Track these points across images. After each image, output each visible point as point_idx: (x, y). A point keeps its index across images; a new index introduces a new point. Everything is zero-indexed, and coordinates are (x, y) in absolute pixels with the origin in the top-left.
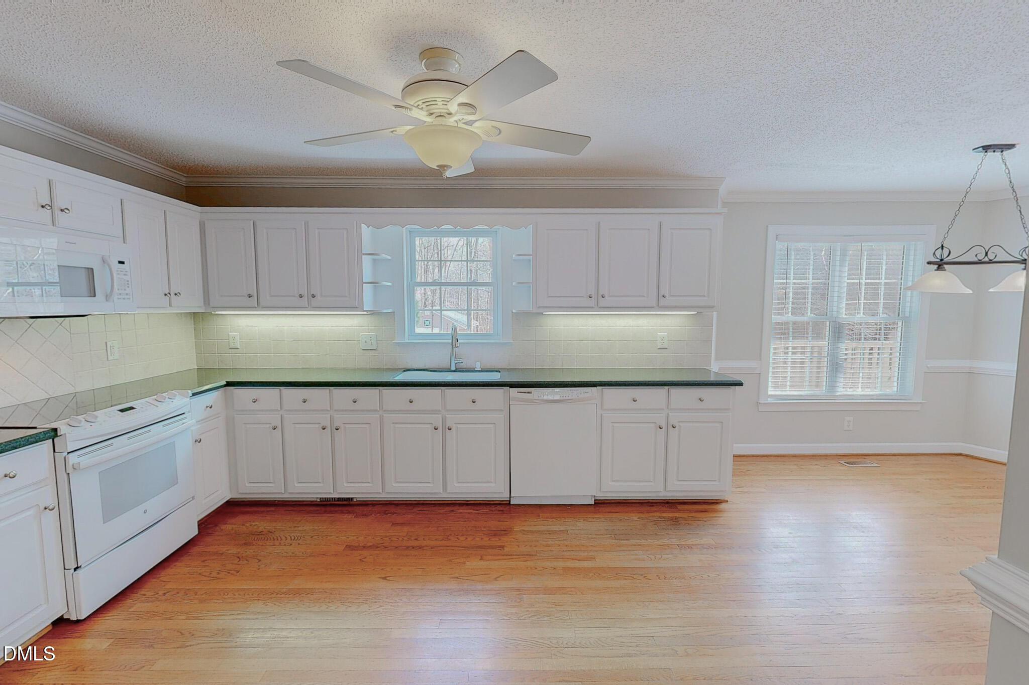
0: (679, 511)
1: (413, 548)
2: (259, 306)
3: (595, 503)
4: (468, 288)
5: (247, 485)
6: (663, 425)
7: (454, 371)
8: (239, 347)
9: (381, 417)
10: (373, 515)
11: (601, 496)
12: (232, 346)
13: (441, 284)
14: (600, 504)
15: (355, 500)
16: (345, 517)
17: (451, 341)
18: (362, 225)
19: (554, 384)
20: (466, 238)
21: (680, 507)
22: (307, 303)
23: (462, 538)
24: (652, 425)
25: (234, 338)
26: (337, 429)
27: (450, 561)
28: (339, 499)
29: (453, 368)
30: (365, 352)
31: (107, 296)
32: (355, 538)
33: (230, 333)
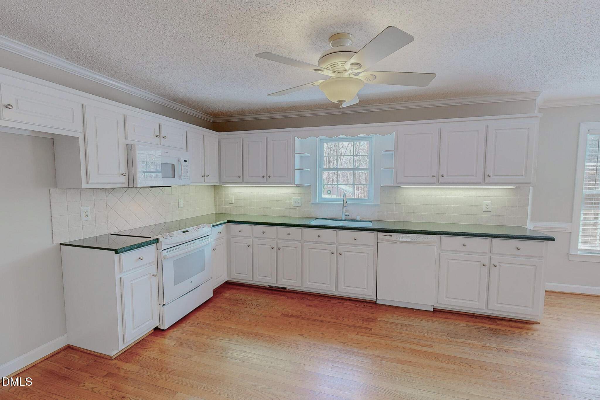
0: (498, 325)
1: (318, 321)
2: (243, 182)
3: (434, 310)
4: (353, 172)
5: (235, 274)
6: (487, 263)
7: (344, 220)
8: (234, 203)
9: (302, 245)
10: (296, 299)
11: (438, 306)
12: (231, 202)
13: (338, 169)
14: (436, 311)
15: (287, 289)
16: (282, 297)
17: (342, 203)
18: (295, 137)
19: (407, 231)
20: (353, 142)
21: (499, 322)
22: (266, 181)
23: (346, 320)
24: (478, 263)
25: (231, 198)
26: (279, 249)
27: (339, 332)
28: (279, 288)
29: (343, 219)
30: (295, 208)
31: (179, 177)
32: (287, 310)
33: (230, 196)
